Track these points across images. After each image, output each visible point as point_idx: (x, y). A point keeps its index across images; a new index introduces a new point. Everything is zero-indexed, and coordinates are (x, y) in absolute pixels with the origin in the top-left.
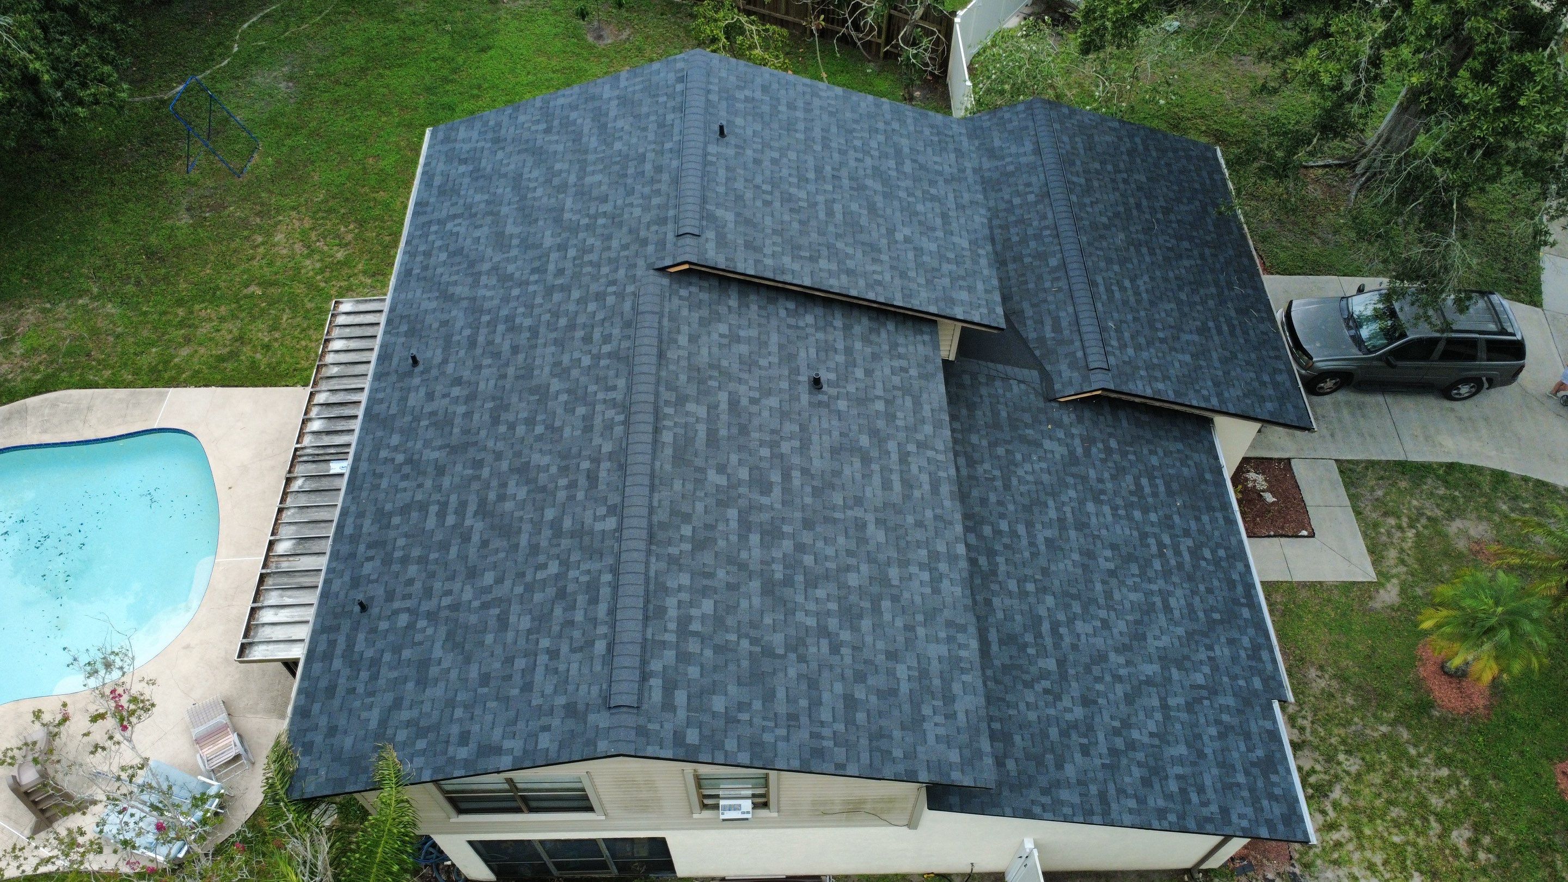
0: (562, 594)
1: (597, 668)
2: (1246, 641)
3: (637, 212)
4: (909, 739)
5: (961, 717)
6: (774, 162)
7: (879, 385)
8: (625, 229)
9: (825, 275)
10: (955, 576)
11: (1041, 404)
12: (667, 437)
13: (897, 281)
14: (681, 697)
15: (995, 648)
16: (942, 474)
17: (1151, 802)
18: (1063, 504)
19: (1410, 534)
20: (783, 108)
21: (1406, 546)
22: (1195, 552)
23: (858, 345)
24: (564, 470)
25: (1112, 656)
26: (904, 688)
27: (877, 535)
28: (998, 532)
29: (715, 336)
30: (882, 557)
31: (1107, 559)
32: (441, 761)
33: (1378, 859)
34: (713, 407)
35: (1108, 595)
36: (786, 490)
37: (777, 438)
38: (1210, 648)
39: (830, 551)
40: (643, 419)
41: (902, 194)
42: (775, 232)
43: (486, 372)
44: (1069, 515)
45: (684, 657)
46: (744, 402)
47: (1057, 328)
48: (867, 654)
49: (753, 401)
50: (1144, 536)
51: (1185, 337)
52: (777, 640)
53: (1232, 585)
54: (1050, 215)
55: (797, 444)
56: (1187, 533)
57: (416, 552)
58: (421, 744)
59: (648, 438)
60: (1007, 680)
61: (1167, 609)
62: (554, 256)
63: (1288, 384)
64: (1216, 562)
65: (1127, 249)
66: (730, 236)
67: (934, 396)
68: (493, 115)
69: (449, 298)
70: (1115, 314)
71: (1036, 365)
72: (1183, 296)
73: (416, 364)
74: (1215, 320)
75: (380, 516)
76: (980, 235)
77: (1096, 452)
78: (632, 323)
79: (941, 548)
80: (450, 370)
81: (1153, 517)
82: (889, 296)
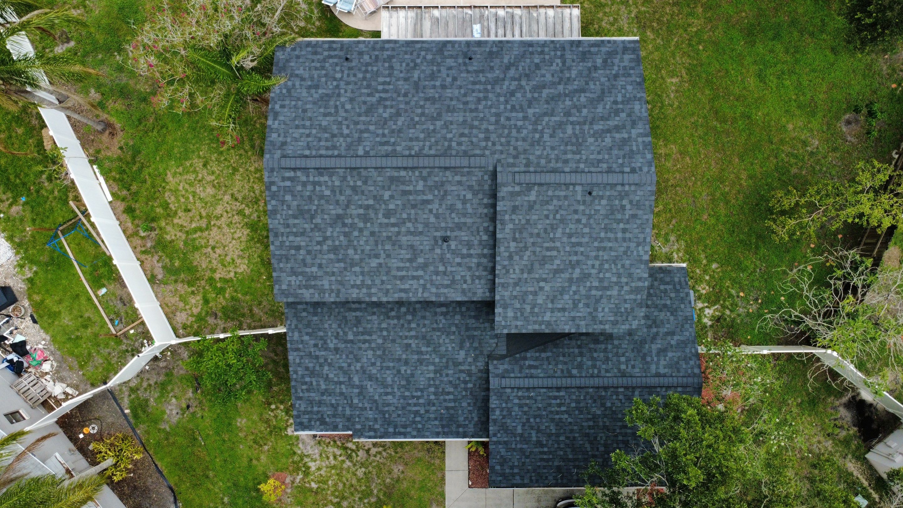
0: (334, 136)
1: (299, 152)
2: (377, 426)
3: (538, 153)
4: (288, 270)
5: (300, 291)
6: (579, 221)
7: (454, 269)
8: (528, 148)
10: (361, 296)
11: (485, 353)
12: (403, 173)
13: (511, 281)
14: (288, 183)
15: (354, 314)
16: (411, 295)
17: (299, 369)
18: (431, 355)
20: (622, 226)
22: (416, 413)
23: (475, 260)
24: (393, 131)
25: (359, 365)
26: (308, 270)
27: (374, 263)
28: (409, 322)
29: (464, 193)
30: (363, 264)
31: (406, 371)
32: (276, 99)
33: (322, 472)
34: (423, 192)
35: (388, 368)
36: (387, 225)
37: (413, 221)
38: (371, 409)
39: (362, 243)
41: (574, 288)
42: (528, 221)
44: (425, 357)
46: (430, 207)
47: (530, 367)
49: (431, 211)
50: (422, 390)
51: (534, 433)
52: (318, 220)
53: (405, 427)
55: (412, 229)
56: (427, 411)
57: (368, 76)
58: (284, 91)
59: (400, 165)
60: (340, 318)
61: (387, 394)
62: (521, 115)
63: (515, 482)
64: (414, 422)
65: (589, 413)
66: (519, 198)
67: (453, 295)
68: (638, 72)
69: (508, 68)
70: (540, 398)
71: (510, 353)
72: (562, 438)
73: (470, 59)
74: (550, 453)
75: (390, 58)
76: (554, 326)
77: (463, 376)
78: (466, 154)
79: (373, 291)
80: (462, 75)
81: (432, 397)
82: (501, 276)
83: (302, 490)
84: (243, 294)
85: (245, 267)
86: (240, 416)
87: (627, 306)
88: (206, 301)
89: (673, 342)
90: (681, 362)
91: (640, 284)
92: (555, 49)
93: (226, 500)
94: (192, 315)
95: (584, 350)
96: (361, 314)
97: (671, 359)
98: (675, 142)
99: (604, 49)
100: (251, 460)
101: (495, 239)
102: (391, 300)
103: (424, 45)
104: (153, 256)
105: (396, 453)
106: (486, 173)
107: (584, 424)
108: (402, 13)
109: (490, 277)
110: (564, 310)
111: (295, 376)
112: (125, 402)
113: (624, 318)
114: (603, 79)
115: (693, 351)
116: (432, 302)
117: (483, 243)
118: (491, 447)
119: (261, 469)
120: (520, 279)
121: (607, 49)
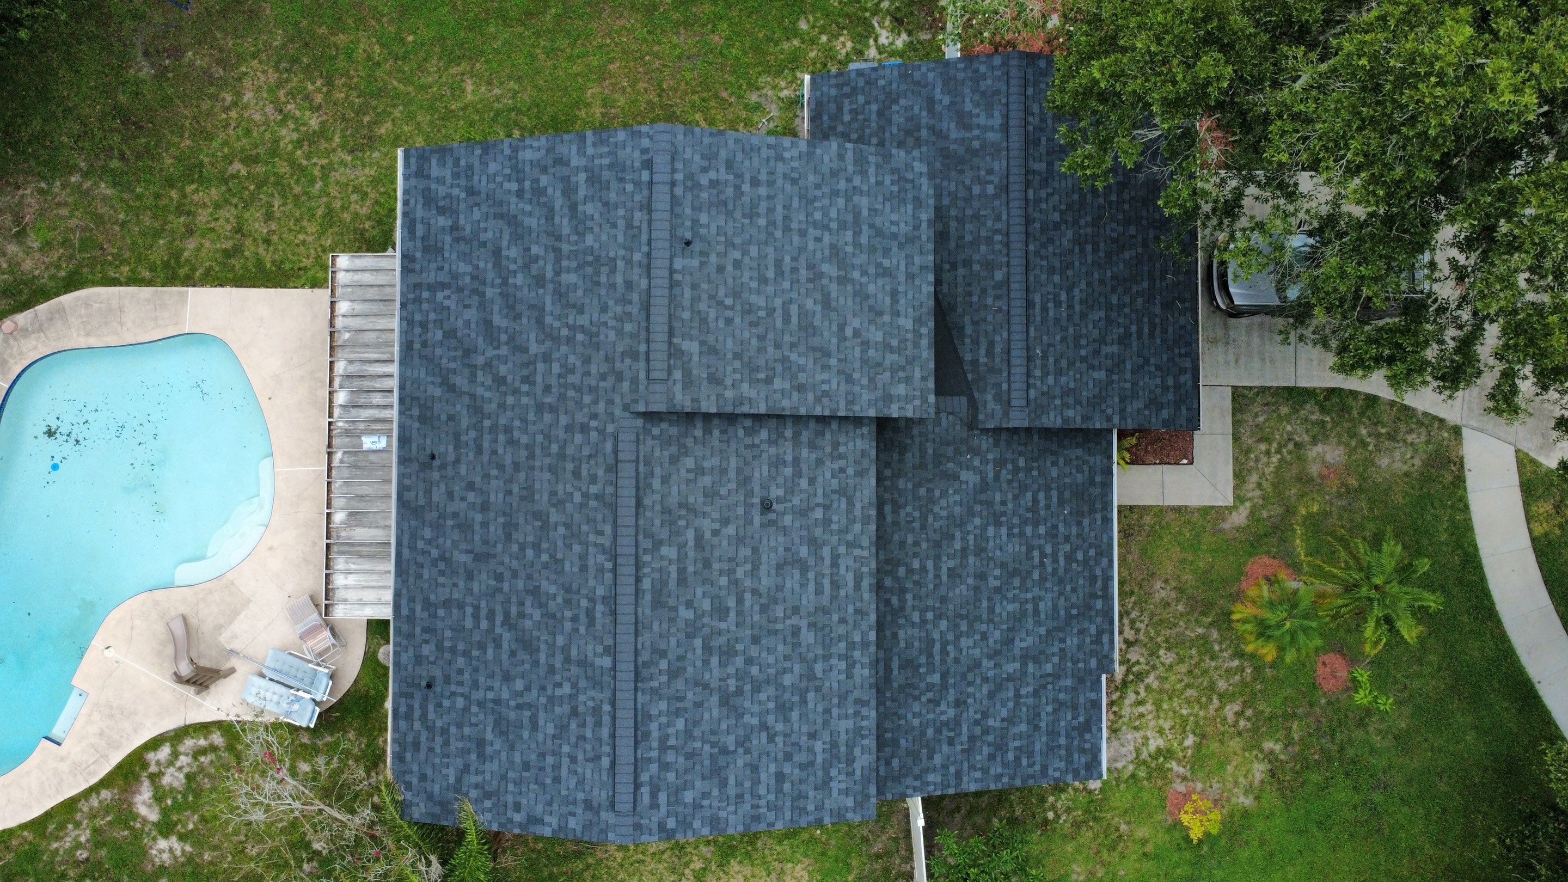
0: (574, 712)
2: (1093, 630)
3: (612, 335)
4: (819, 797)
5: (858, 772)
6: (737, 265)
7: (820, 492)
8: (602, 353)
9: (778, 396)
10: (866, 660)
11: (964, 434)
13: (843, 388)
14: (662, 797)
15: (895, 672)
16: (865, 569)
17: (992, 772)
18: (968, 533)
19: (1275, 459)
20: (746, 187)
21: (1267, 470)
22: (1070, 558)
23: (805, 452)
24: (568, 602)
25: (986, 663)
26: (819, 760)
27: (808, 637)
28: (910, 571)
29: (683, 472)
30: (811, 656)
32: (503, 819)
34: (682, 547)
35: (991, 610)
36: (740, 613)
37: (733, 565)
38: (1062, 640)
39: (771, 660)
40: (627, 571)
41: (856, 275)
42: (737, 356)
43: (494, 483)
44: (971, 543)
45: (665, 767)
46: (708, 535)
47: (990, 353)
48: (794, 738)
49: (715, 533)
50: (1030, 549)
51: (1106, 350)
52: (730, 741)
53: (1093, 579)
54: (1004, 217)
55: (748, 567)
56: (1067, 539)
57: (461, 647)
58: (488, 804)
60: (902, 698)
61: (1036, 612)
62: (540, 366)
63: (1189, 383)
64: (1086, 562)
65: (1071, 251)
66: (695, 372)
67: (866, 492)
68: (463, 152)
69: (452, 388)
70: (1045, 338)
71: (967, 390)
72: (1114, 299)
73: (433, 457)
74: (1139, 322)
75: (427, 604)
76: (924, 310)
77: (1005, 474)
78: (613, 468)
79: (857, 638)
80: (463, 471)
81: (1042, 530)
82: (834, 406)
83: (1198, 761)
84: (849, 871)
85: (799, 867)
86: (1067, 875)
87: (887, 181)
89: (946, 101)
90: (983, 88)
91: (850, 156)
92: (418, 300)
95: (961, 257)
96: (896, 659)
97: (977, 105)
98: (582, 89)
99: (420, 213)
100: (1145, 854)
101: (769, 416)
102: (873, 606)
103: (405, 542)
105: (1132, 593)
106: (647, 431)
107: (1089, 260)
108: (339, 580)
109: (835, 426)
111: (1005, 780)
113: (909, 186)
114: (477, 215)
115: (961, 66)
116: (877, 531)
117: (774, 436)
118: (1130, 425)
119: (1162, 837)
120: (841, 372)
121: (419, 206)
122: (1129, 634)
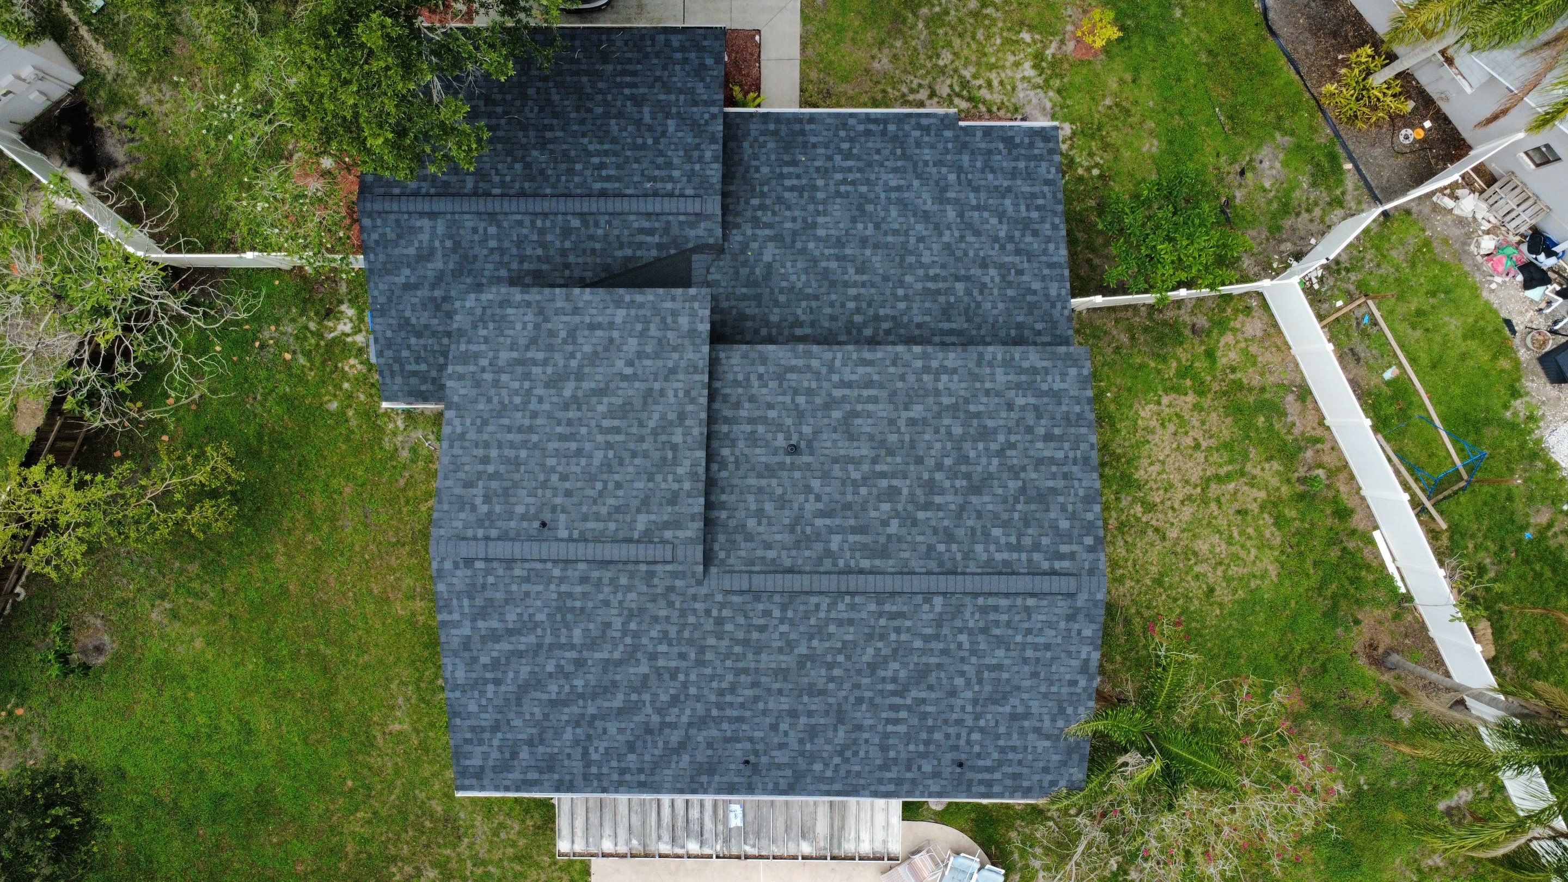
0: (985, 631)
1: (1045, 603)
2: (917, 134)
3: (632, 596)
4: (1067, 401)
5: (1045, 363)
6: (564, 478)
7: (780, 399)
8: (649, 605)
9: (689, 439)
10: (940, 355)
11: (728, 257)
12: (865, 564)
13: (681, 376)
14: (1064, 549)
15: (954, 326)
16: (855, 356)
17: (1049, 233)
18: (822, 254)
22: (848, 156)
23: (743, 413)
24: (882, 637)
25: (946, 238)
26: (1032, 400)
28: (858, 310)
29: (761, 529)
31: (866, 228)
32: (1084, 696)
34: (831, 531)
35: (896, 232)
36: (894, 475)
37: (849, 482)
38: (926, 163)
39: (938, 446)
41: (574, 363)
42: (651, 479)
44: (832, 251)
45: (1036, 547)
46: (820, 506)
47: (651, 232)
48: (1011, 424)
49: (818, 498)
50: (838, 194)
51: (647, 119)
52: (1013, 485)
53: (868, 133)
54: (519, 217)
55: (851, 467)
56: (829, 158)
59: (870, 578)
60: (977, 320)
61: (898, 189)
63: (680, 37)
64: (852, 140)
65: (552, 152)
66: (666, 518)
67: (781, 354)
68: (458, 735)
69: (682, 745)
70: (635, 179)
71: (685, 255)
72: (599, 110)
73: (747, 762)
74: (621, 86)
75: (885, 767)
76: (608, 298)
77: (767, 218)
78: (757, 596)
79: (919, 364)
80: (761, 734)
81: (820, 183)
82: (699, 385)
83: (1046, 29)
84: (1147, 366)
85: (1142, 414)
86: (1152, 157)
87: (485, 332)
88: (1210, 354)
89: (407, 272)
90: (394, 236)
91: (460, 369)
92: (599, 777)
93: (1178, 13)
94: (1234, 330)
95: (558, 259)
96: (941, 325)
97: (410, 243)
98: (397, 619)
100: (1134, 81)
101: (708, 447)
102: (889, 348)
103: (826, 787)
104: (1303, 434)
105: (884, 91)
106: (723, 563)
107: (561, 134)
108: (865, 848)
109: (718, 384)
110: (592, 327)
111: (1057, 220)
112: (1351, 181)
113: (489, 312)
114: (517, 722)
115: (372, 257)
116: (818, 343)
117: (728, 442)
118: (721, 97)
119: (1118, 64)
120: (666, 379)
121: (510, 776)
122: (923, 95)
